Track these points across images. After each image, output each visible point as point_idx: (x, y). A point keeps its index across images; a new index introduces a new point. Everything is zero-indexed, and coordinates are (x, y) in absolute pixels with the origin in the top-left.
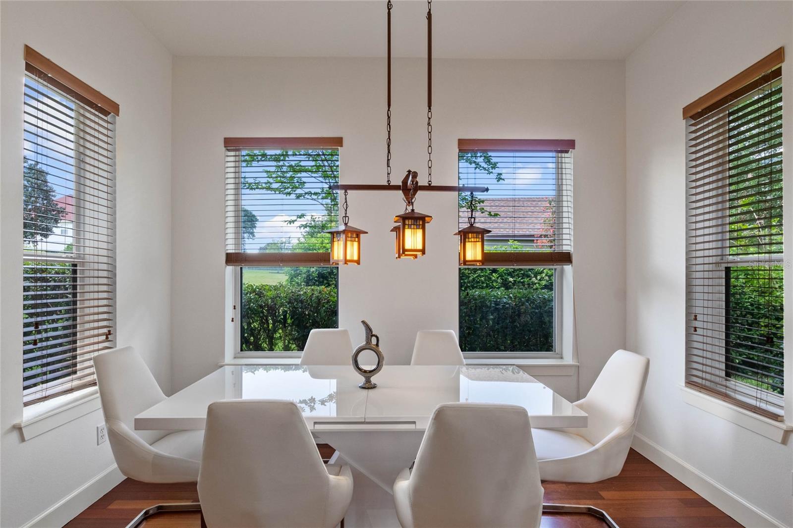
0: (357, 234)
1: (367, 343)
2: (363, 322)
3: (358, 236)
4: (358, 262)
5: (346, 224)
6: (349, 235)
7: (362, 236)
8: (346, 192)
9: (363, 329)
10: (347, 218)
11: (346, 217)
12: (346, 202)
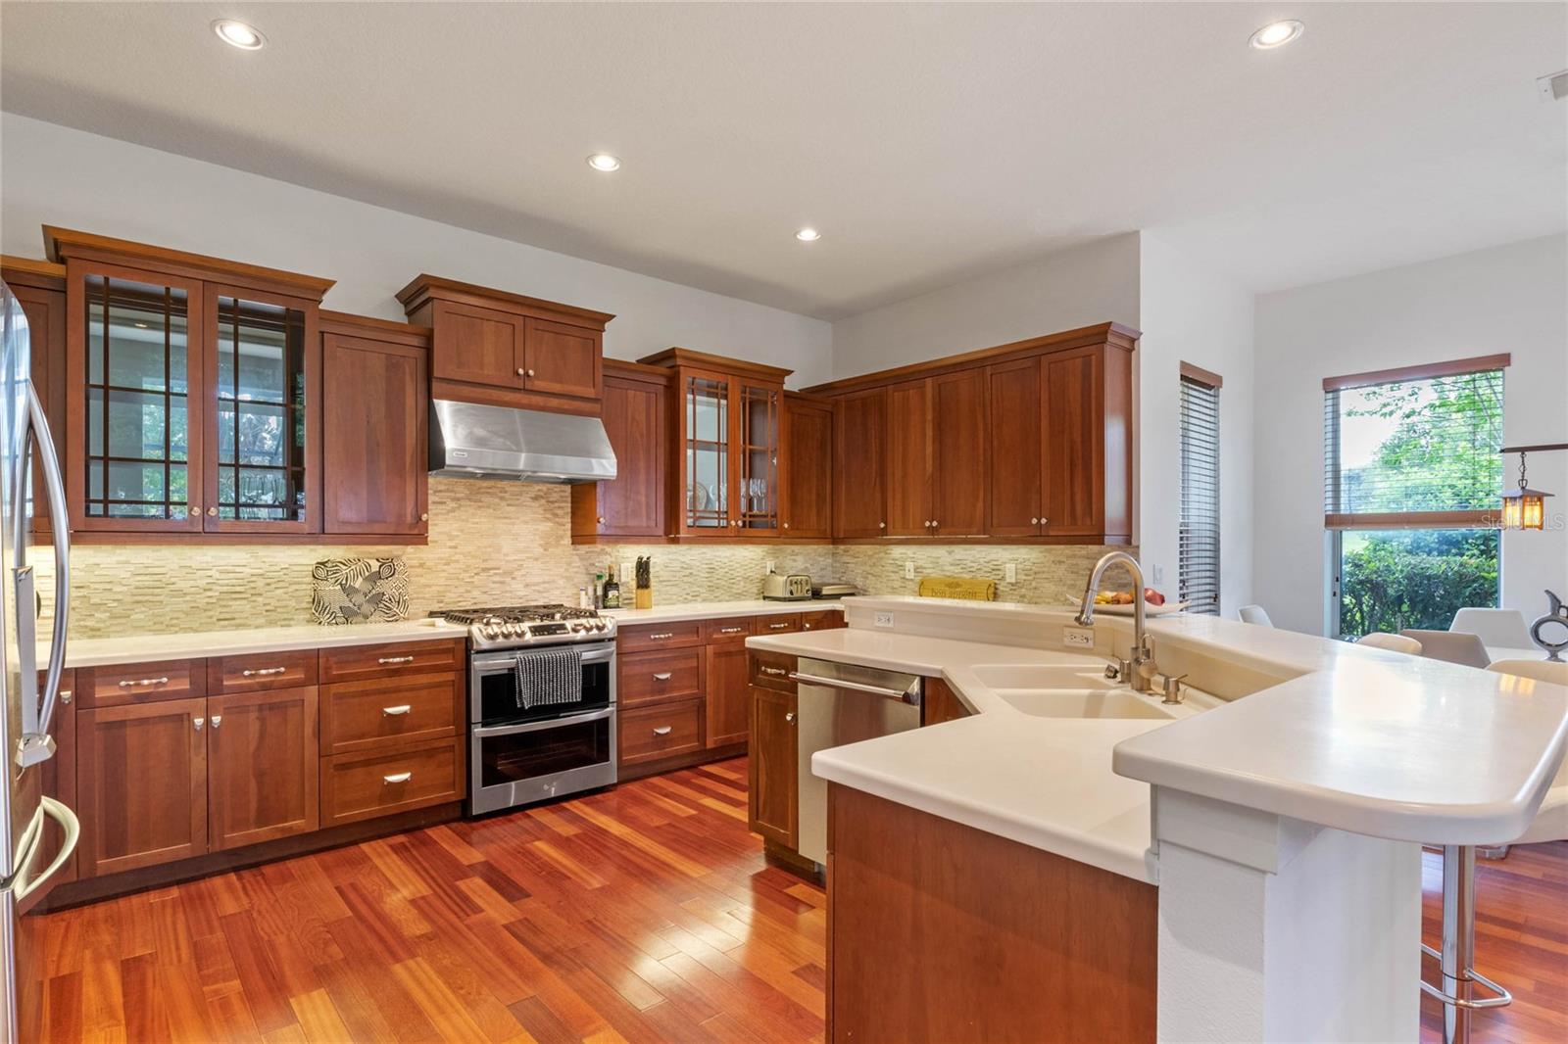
0: (1539, 497)
1: (1553, 614)
2: (1547, 592)
3: (1540, 499)
4: (1541, 527)
5: (1523, 488)
6: (1528, 499)
7: (1545, 498)
8: (1523, 453)
9: (1547, 600)
10: (1524, 482)
11: (1522, 480)
12: (1523, 464)
